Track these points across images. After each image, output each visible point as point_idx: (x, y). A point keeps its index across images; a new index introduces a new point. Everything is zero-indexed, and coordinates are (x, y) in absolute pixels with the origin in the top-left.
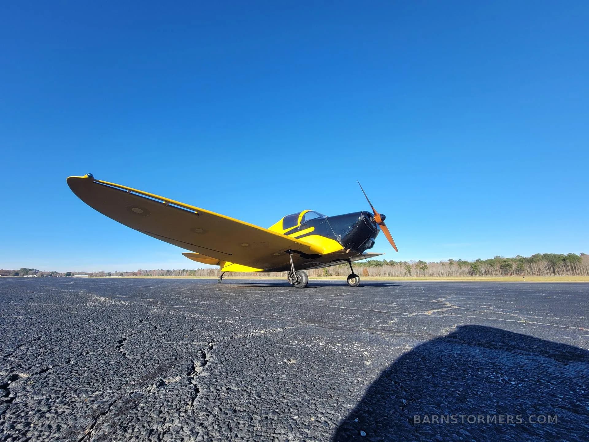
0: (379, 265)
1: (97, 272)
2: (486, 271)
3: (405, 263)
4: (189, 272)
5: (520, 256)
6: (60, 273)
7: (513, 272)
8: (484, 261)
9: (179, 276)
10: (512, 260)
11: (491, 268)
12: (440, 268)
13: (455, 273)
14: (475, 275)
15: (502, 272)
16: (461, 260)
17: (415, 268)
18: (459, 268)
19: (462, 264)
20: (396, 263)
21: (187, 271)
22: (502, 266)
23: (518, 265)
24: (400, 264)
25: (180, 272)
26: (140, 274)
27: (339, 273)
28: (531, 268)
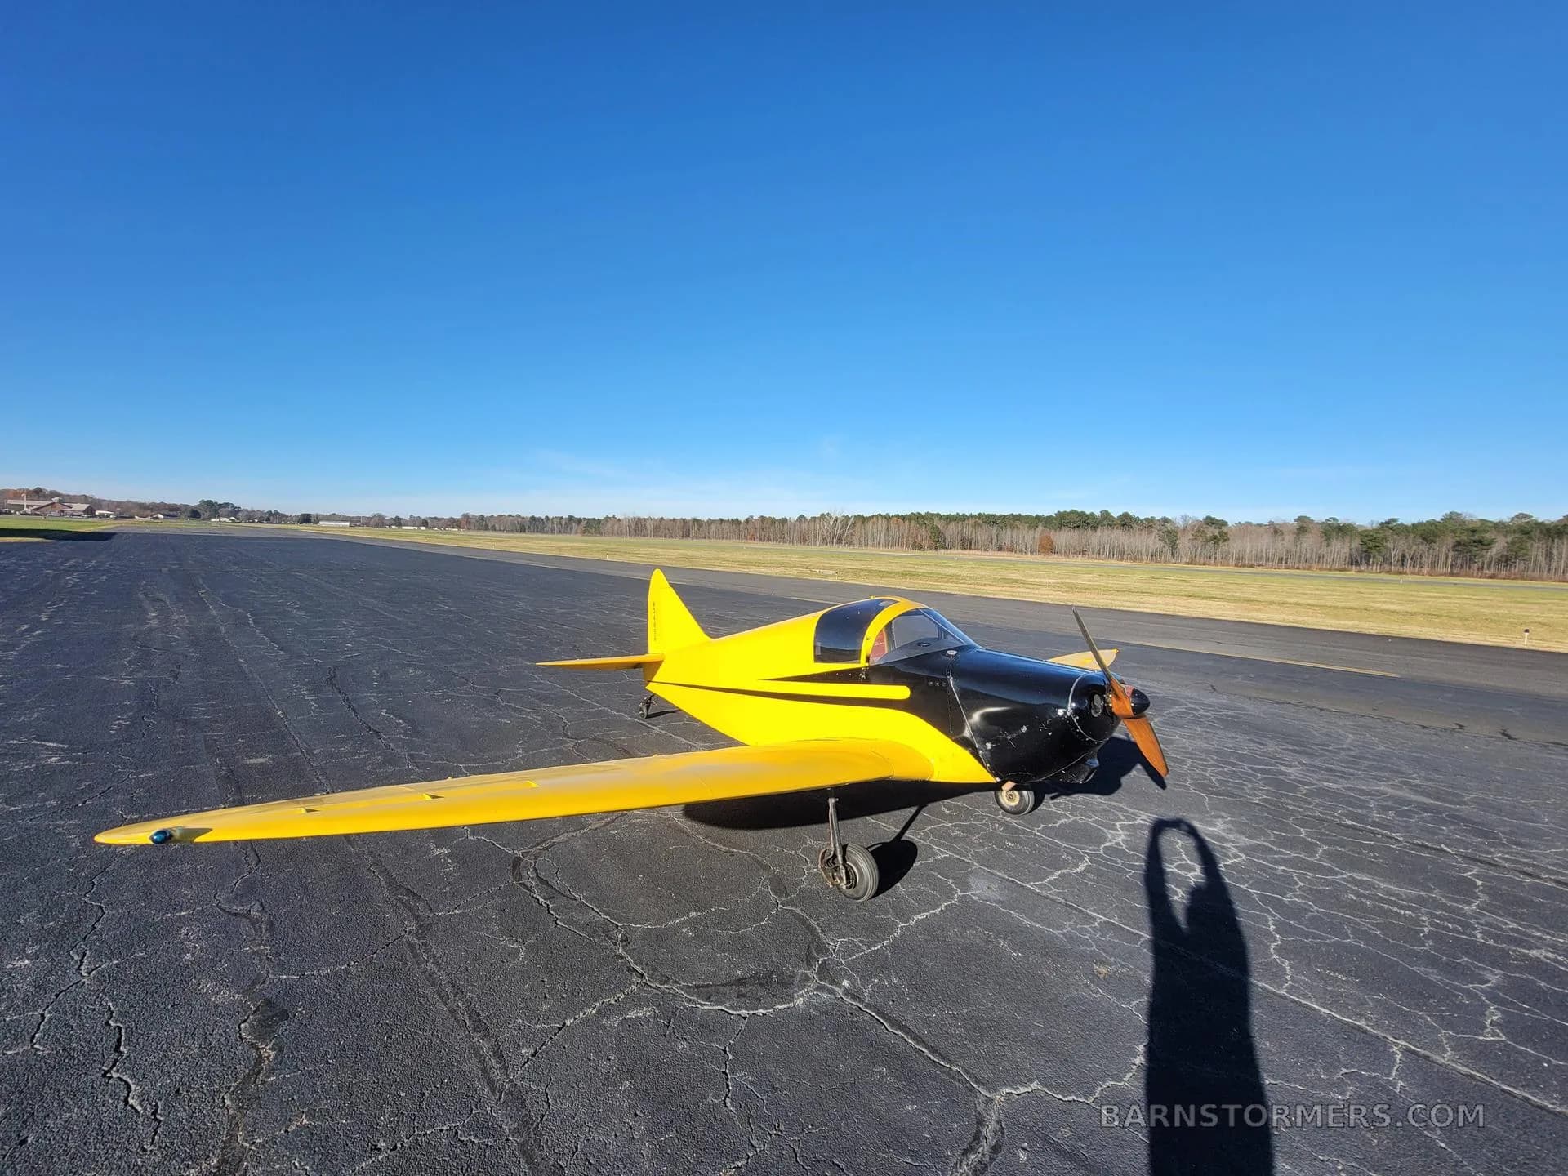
0: (1088, 524)
1: (368, 516)
2: (1403, 556)
3: (1165, 520)
4: (583, 523)
5: (1526, 516)
6: (287, 514)
7: (1490, 563)
8: (1406, 527)
9: (560, 532)
10: (1499, 527)
11: (1425, 547)
12: (1266, 541)
13: (1309, 556)
14: (1368, 565)
15: (1455, 559)
16: (1334, 519)
17: (1191, 537)
18: (1325, 544)
19: (1335, 530)
20: (1136, 520)
21: (579, 521)
22: (1459, 543)
23: (1513, 543)
24: (1149, 524)
25: (564, 523)
26: (468, 522)
27: (973, 541)
28: (1549, 555)
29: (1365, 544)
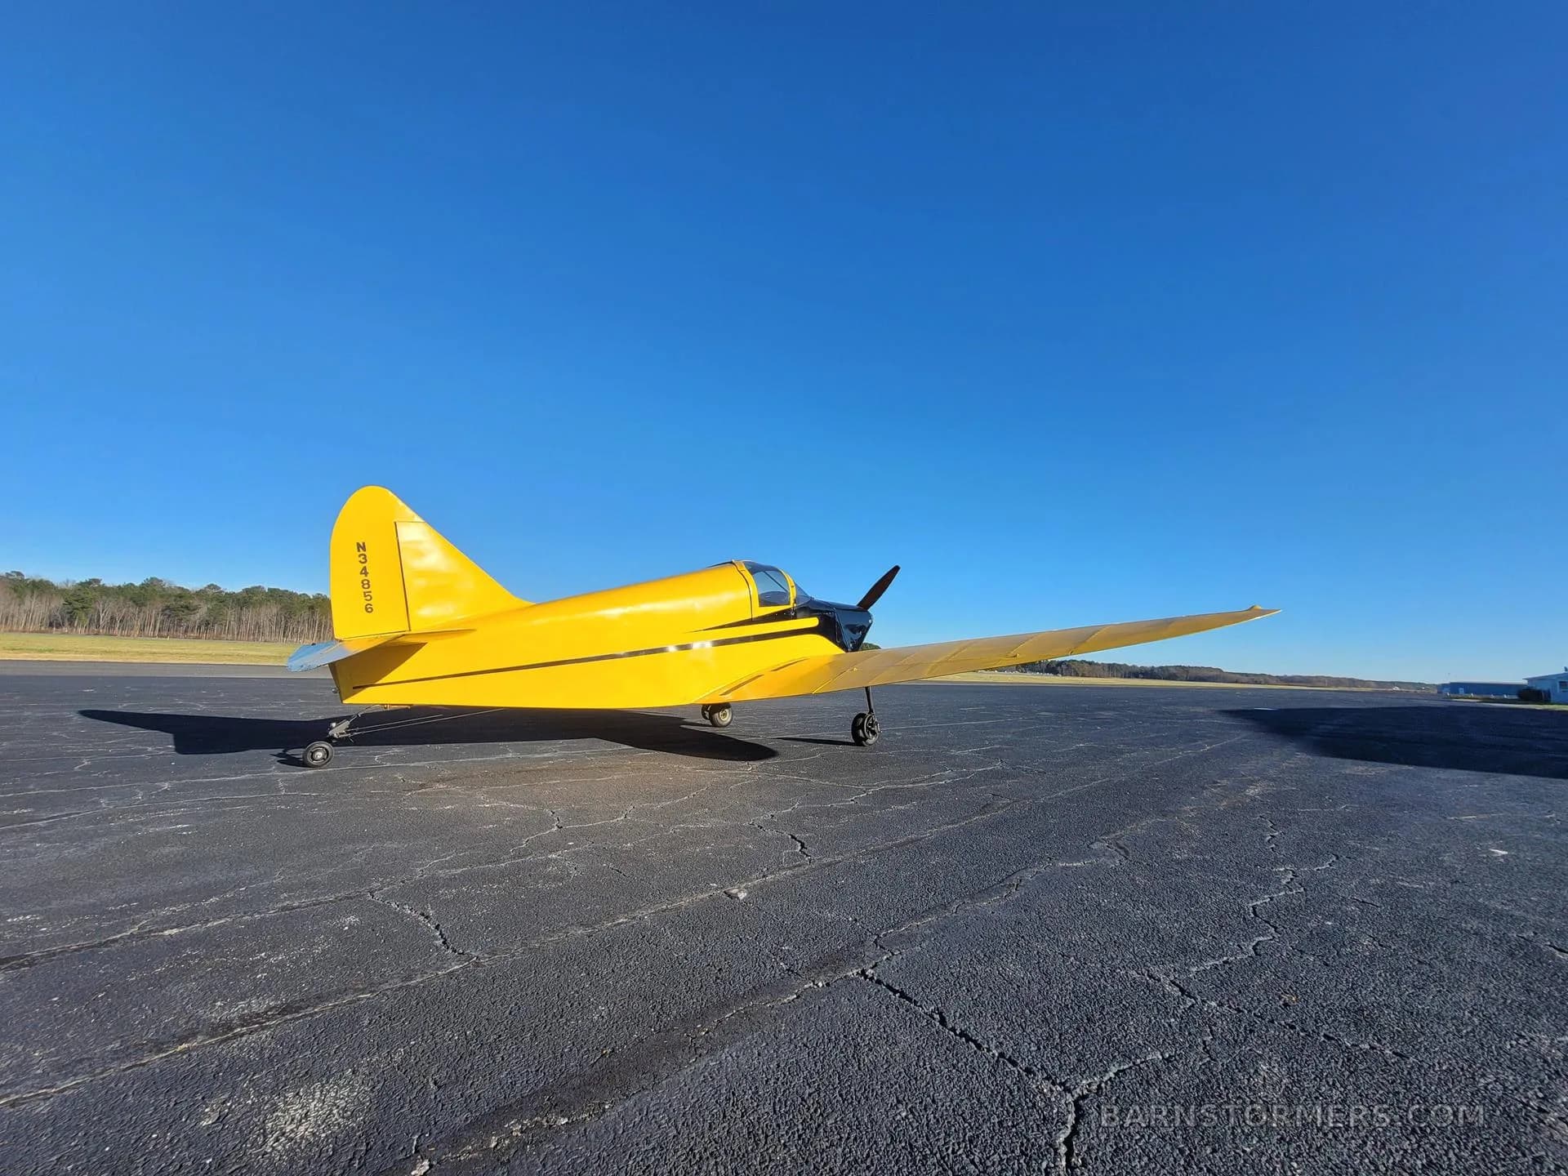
5: (215, 587)
7: (193, 626)
8: (110, 588)
10: (197, 594)
11: (134, 610)
14: (72, 627)
18: (15, 602)
22: (167, 608)
23: (212, 608)
29: (70, 604)
